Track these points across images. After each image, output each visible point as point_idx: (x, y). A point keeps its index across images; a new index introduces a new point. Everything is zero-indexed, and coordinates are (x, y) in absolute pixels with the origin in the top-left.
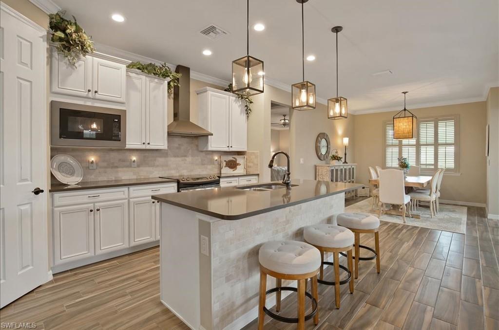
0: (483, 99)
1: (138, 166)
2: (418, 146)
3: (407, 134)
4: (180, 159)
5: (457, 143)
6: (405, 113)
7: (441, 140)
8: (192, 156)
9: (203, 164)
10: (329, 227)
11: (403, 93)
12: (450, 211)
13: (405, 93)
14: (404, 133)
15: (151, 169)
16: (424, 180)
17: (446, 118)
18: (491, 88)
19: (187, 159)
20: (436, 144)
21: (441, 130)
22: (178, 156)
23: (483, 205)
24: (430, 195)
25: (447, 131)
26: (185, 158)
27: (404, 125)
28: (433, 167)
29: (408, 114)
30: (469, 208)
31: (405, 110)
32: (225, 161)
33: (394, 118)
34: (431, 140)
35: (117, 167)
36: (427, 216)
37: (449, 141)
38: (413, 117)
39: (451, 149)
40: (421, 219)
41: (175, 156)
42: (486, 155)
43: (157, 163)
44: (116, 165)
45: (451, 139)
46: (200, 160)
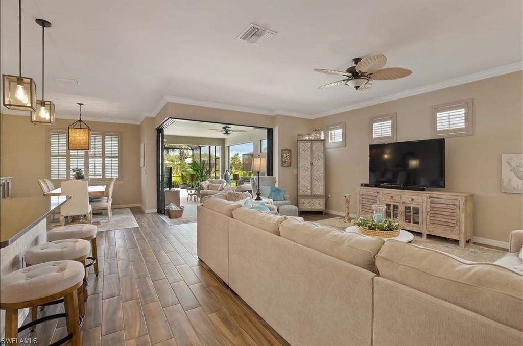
0: (138, 123)
2: (87, 157)
3: (84, 146)
5: (120, 157)
6: (80, 124)
7: (107, 153)
10: (56, 244)
11: (79, 104)
12: (120, 214)
13: (81, 104)
14: (80, 144)
16: (101, 189)
17: (112, 134)
18: (147, 117)
20: (103, 156)
21: (107, 143)
23: (139, 205)
24: (107, 202)
25: (112, 145)
27: (79, 136)
28: (101, 177)
29: (83, 125)
30: (131, 209)
31: (80, 121)
33: (69, 128)
34: (99, 151)
36: (106, 221)
37: (114, 154)
38: (89, 129)
39: (116, 161)
40: (101, 224)
42: (142, 166)
45: (116, 152)
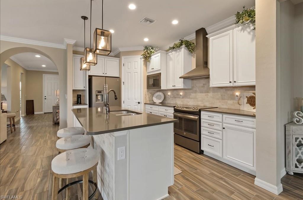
1: (183, 98)
4: (204, 94)
8: (213, 92)
9: (222, 99)
15: (188, 100)
19: (209, 94)
22: (202, 92)
26: (208, 93)
32: (247, 97)
35: (176, 98)
41: (201, 92)
43: (191, 96)
44: (176, 97)
46: (220, 95)
